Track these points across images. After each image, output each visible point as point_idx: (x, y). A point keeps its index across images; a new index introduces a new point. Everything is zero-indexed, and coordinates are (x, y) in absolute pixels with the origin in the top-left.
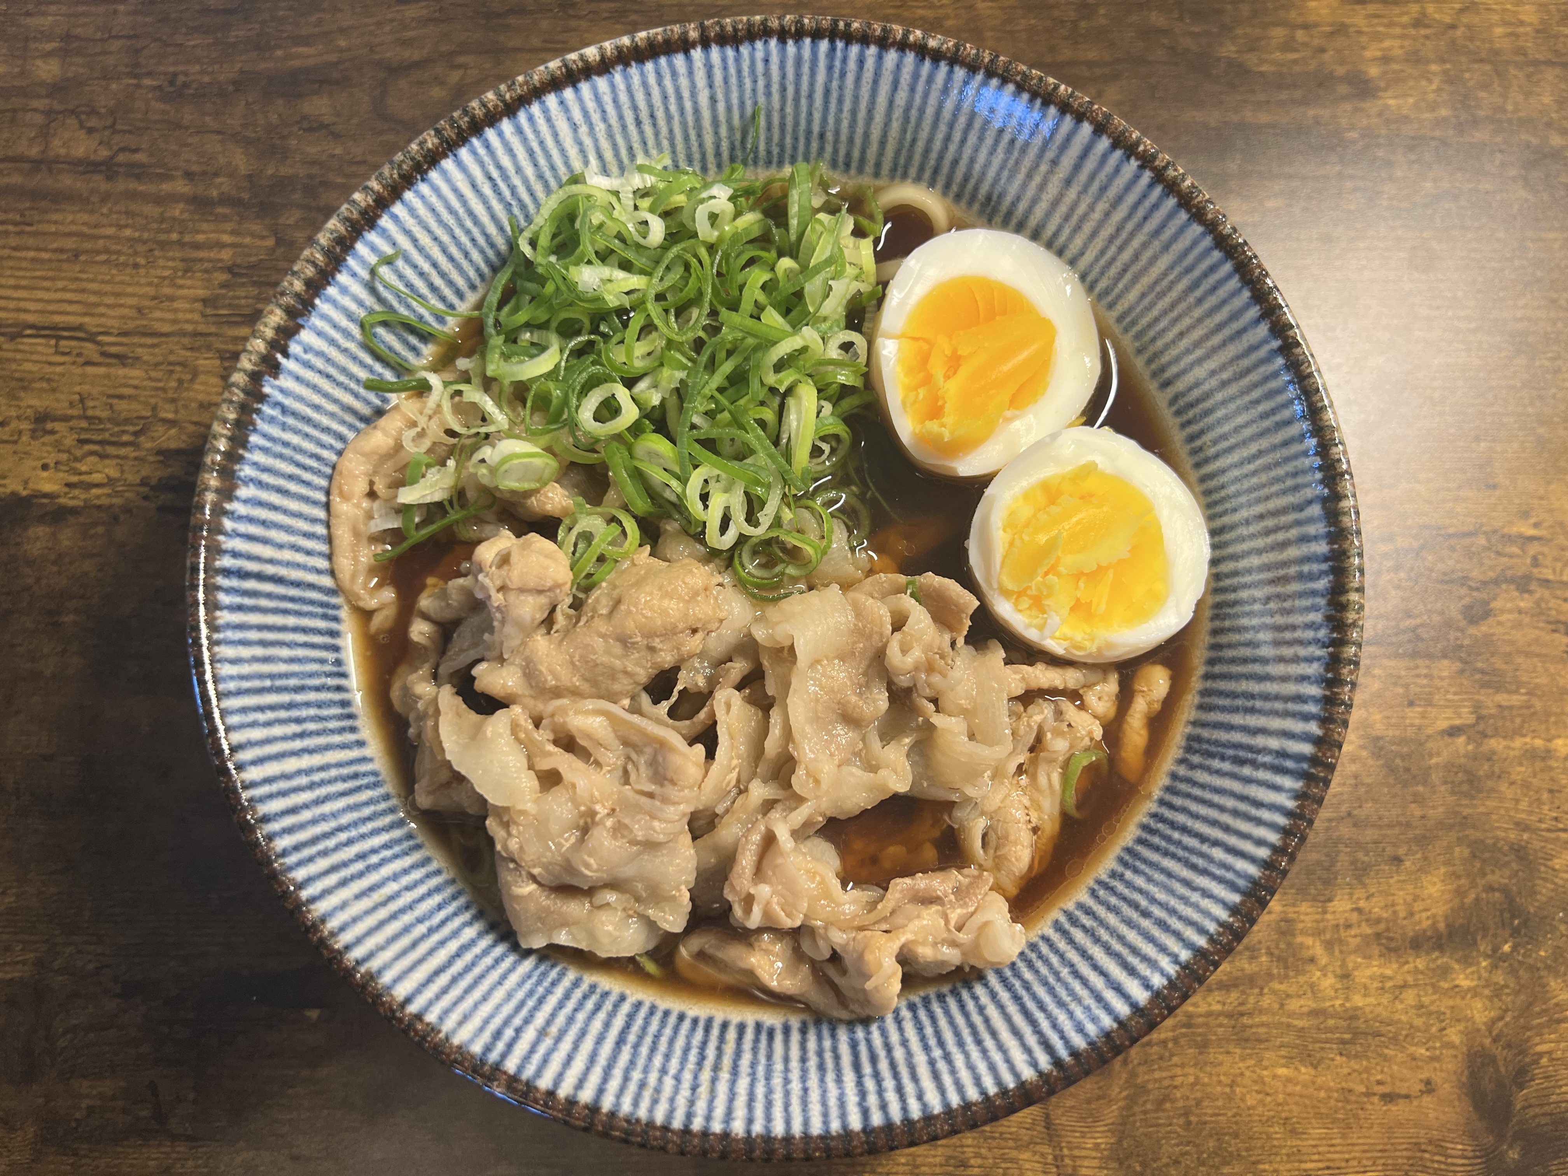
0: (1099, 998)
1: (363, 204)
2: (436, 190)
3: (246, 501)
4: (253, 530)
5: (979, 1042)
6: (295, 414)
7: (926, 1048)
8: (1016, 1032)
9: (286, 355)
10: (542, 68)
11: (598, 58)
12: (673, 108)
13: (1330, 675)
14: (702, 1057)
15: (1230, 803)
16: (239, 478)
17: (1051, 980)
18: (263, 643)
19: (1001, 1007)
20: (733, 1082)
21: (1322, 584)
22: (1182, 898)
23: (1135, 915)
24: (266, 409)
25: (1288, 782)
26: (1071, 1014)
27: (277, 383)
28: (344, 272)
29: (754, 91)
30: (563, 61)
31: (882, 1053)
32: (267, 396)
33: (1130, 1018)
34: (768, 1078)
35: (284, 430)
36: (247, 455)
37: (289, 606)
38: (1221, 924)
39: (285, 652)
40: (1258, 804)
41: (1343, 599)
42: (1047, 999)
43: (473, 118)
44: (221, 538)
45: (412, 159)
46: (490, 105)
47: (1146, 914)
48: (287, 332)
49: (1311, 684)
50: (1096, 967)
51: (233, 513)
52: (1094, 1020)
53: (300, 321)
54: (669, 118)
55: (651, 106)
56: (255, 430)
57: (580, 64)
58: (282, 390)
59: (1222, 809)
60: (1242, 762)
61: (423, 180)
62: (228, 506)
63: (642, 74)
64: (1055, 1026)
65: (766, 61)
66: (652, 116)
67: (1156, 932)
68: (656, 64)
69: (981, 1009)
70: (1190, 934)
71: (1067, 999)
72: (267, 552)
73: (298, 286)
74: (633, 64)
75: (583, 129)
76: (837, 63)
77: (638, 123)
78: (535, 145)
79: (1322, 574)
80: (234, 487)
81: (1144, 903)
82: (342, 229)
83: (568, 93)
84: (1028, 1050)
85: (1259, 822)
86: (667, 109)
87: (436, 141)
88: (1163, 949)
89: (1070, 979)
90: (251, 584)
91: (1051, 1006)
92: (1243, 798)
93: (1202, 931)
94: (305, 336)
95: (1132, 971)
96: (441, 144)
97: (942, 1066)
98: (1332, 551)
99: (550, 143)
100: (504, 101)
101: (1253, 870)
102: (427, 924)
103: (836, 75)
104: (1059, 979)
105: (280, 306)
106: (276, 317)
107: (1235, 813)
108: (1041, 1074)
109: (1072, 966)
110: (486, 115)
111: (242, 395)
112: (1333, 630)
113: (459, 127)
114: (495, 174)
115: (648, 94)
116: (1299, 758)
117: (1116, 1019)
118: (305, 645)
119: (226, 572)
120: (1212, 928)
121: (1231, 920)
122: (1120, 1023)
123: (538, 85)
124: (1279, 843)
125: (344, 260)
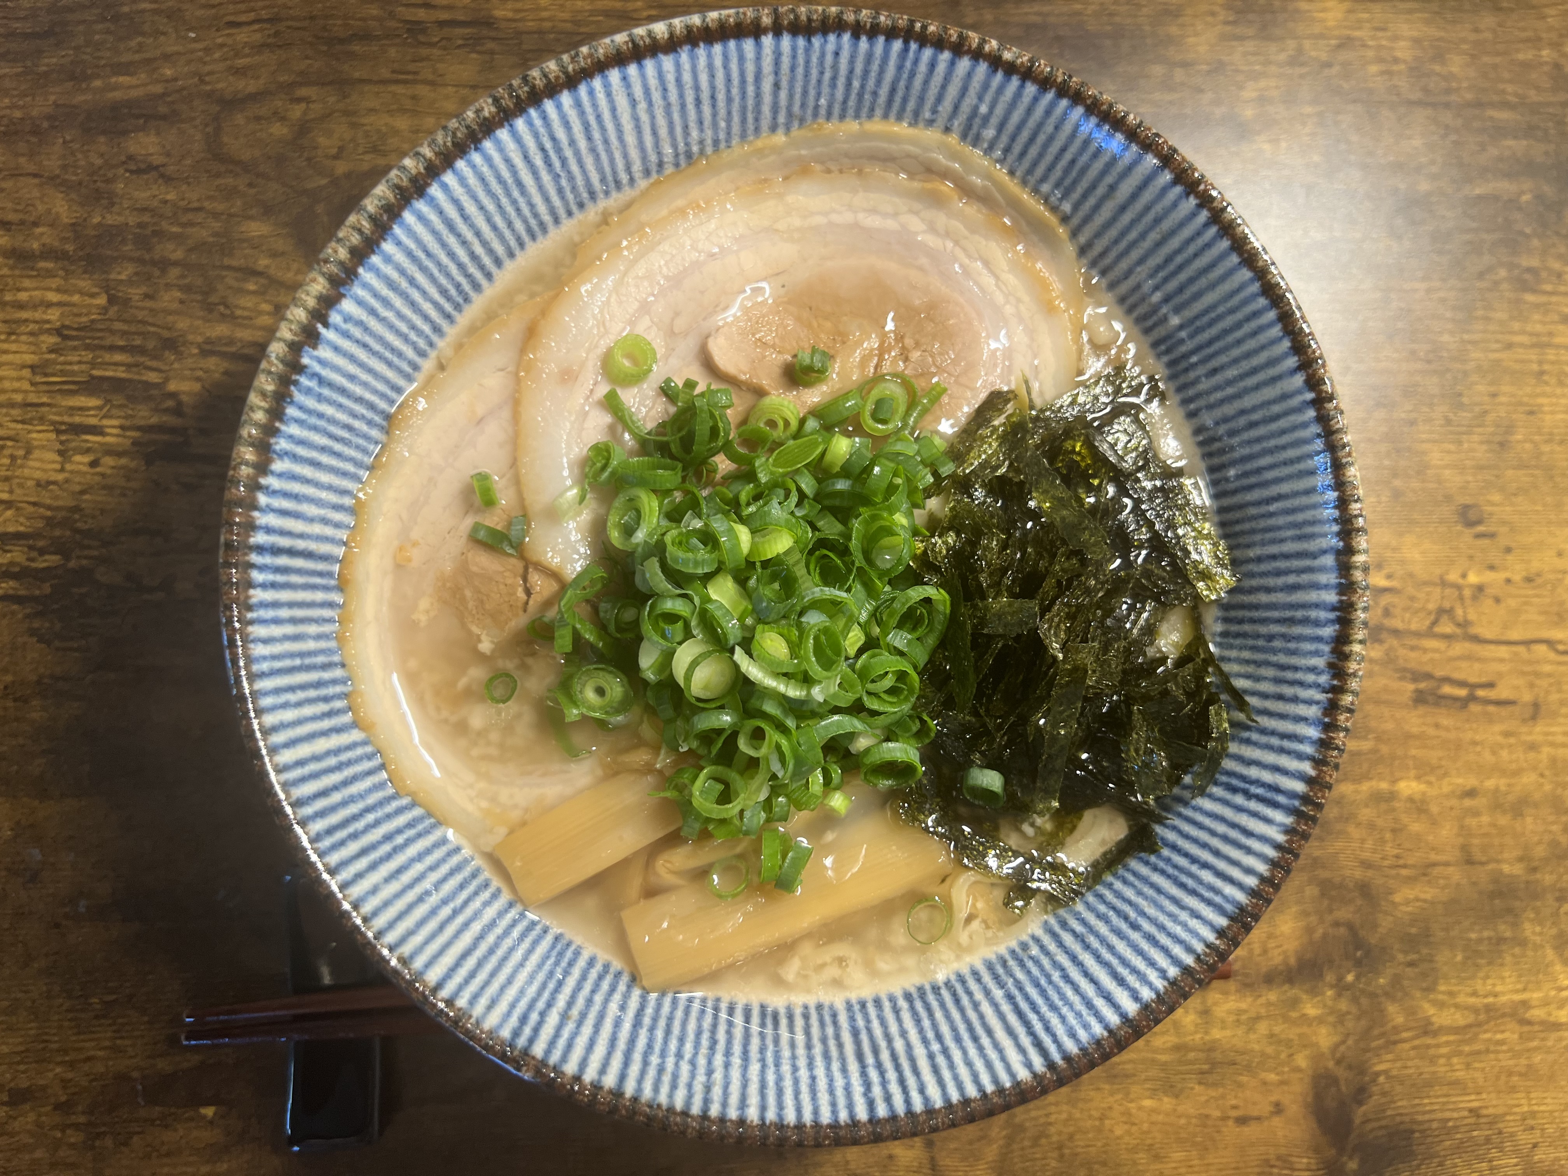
0: (1090, 1005)
1: (414, 172)
2: (488, 160)
3: (280, 475)
4: (286, 504)
5: (975, 1039)
6: (331, 385)
7: (925, 1041)
8: (1010, 1032)
9: (326, 325)
10: (607, 40)
11: (666, 36)
12: (735, 91)
13: (1327, 720)
14: (714, 1042)
15: (1221, 828)
16: (275, 452)
17: (1043, 982)
18: (293, 621)
20: (745, 1068)
21: (1328, 631)
22: (1170, 915)
23: (1124, 926)
24: (304, 380)
25: (1279, 816)
26: (1063, 1019)
27: (316, 353)
28: (390, 240)
29: (819, 82)
30: (630, 35)
31: (883, 1044)
32: (305, 367)
33: (1119, 1028)
34: (777, 1065)
35: (319, 401)
36: (283, 428)
37: (318, 580)
38: (1208, 945)
41: (1347, 649)
42: (1040, 1001)
43: (533, 87)
44: (256, 514)
45: (468, 127)
46: (551, 76)
47: (1135, 927)
48: (329, 302)
50: (1086, 974)
51: (267, 488)
52: (1086, 1026)
53: (342, 290)
54: (729, 100)
55: (713, 88)
56: (292, 402)
57: (647, 40)
59: (1213, 833)
60: (1234, 790)
61: (476, 149)
62: (263, 481)
63: (709, 56)
64: (1048, 1029)
65: (837, 54)
66: (713, 97)
67: (1145, 945)
68: (725, 47)
69: (976, 1006)
70: (1177, 950)
71: (1060, 1003)
72: (297, 526)
73: (343, 254)
74: (702, 45)
76: (908, 64)
77: (698, 102)
79: (1329, 622)
80: (269, 461)
81: (1132, 915)
82: (390, 195)
83: (632, 70)
84: (1022, 1050)
85: (1249, 851)
86: (729, 91)
87: (493, 109)
88: (1152, 964)
89: (1062, 984)
90: (283, 561)
91: (1044, 1009)
92: (1234, 825)
93: (1189, 949)
94: (347, 305)
95: (1121, 982)
96: (498, 113)
97: (941, 1060)
98: (1341, 601)
99: (607, 115)
100: (566, 73)
101: (1241, 897)
102: (452, 905)
104: (1050, 982)
105: (323, 274)
106: (318, 286)
107: (1225, 838)
108: (1035, 1075)
109: (1063, 969)
110: (546, 86)
111: (281, 366)
112: (1334, 676)
113: (518, 97)
114: (548, 145)
115: (712, 76)
116: (1292, 795)
117: (1107, 1027)
119: (260, 549)
120: (1199, 947)
121: (1218, 942)
122: (1110, 1031)
123: (602, 59)
124: (1266, 874)
125: (391, 228)
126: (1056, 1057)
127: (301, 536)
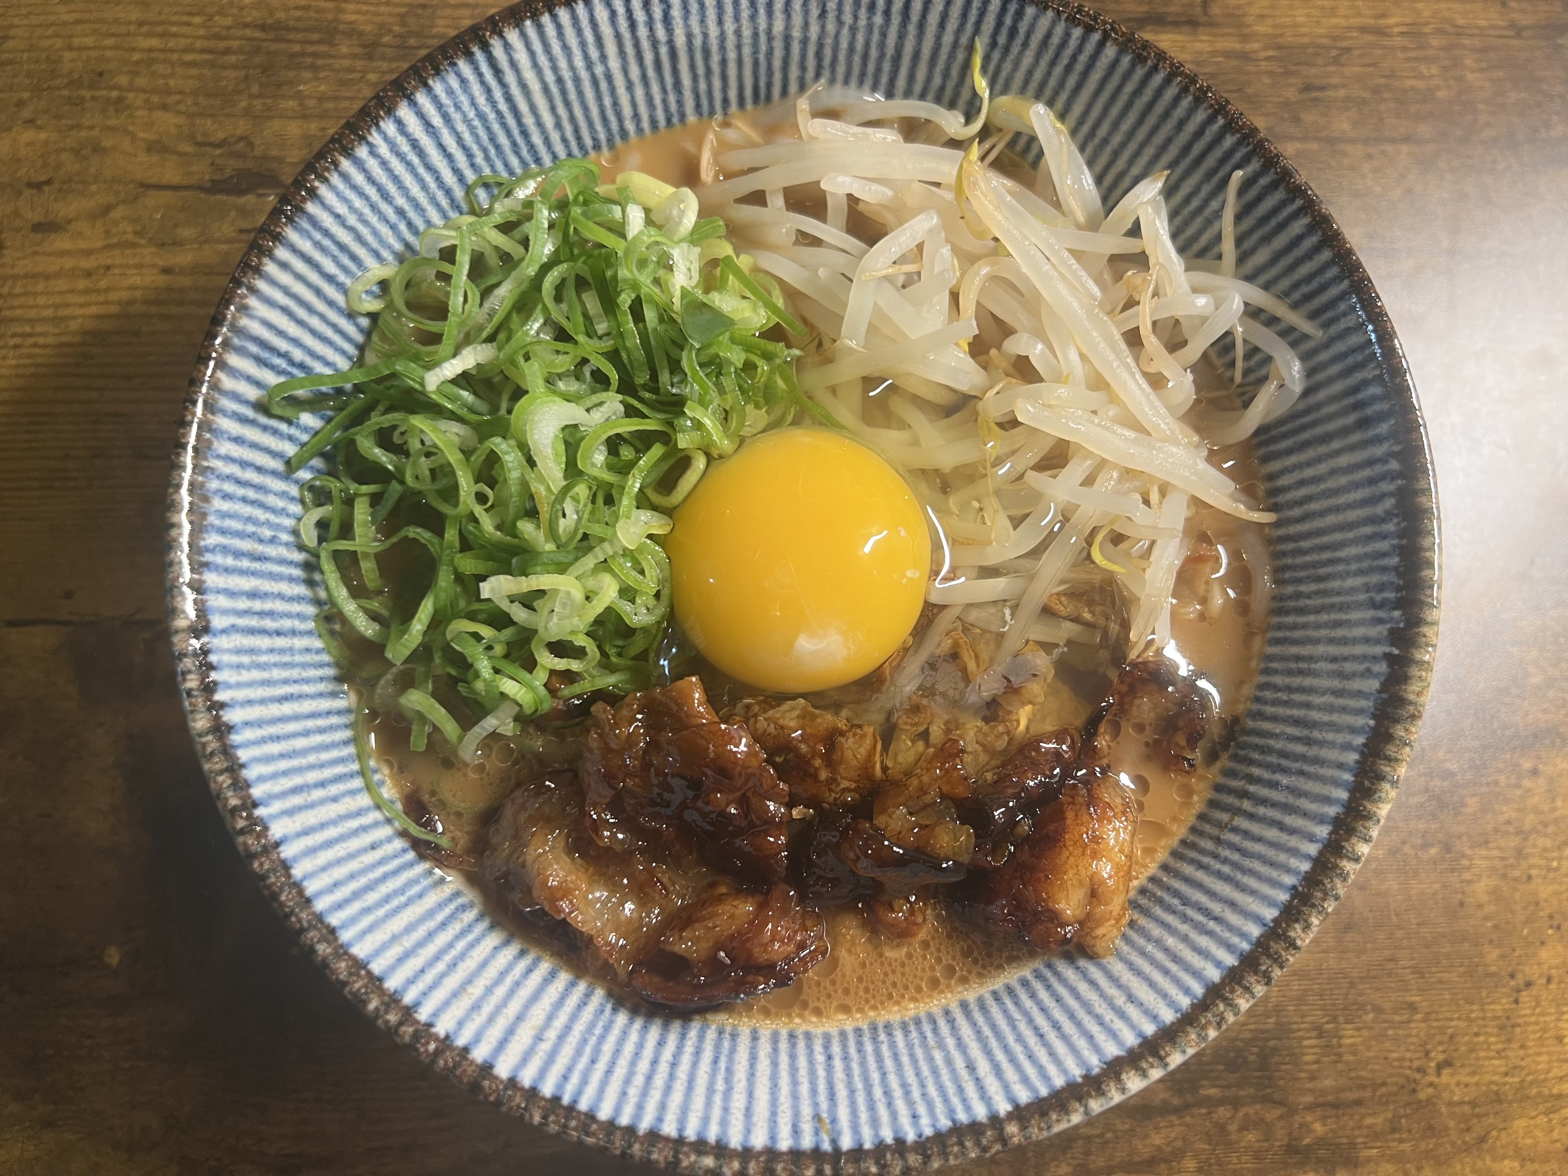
19: (540, 124)
40: (285, 310)
49: (227, 432)
75: (1120, 1000)
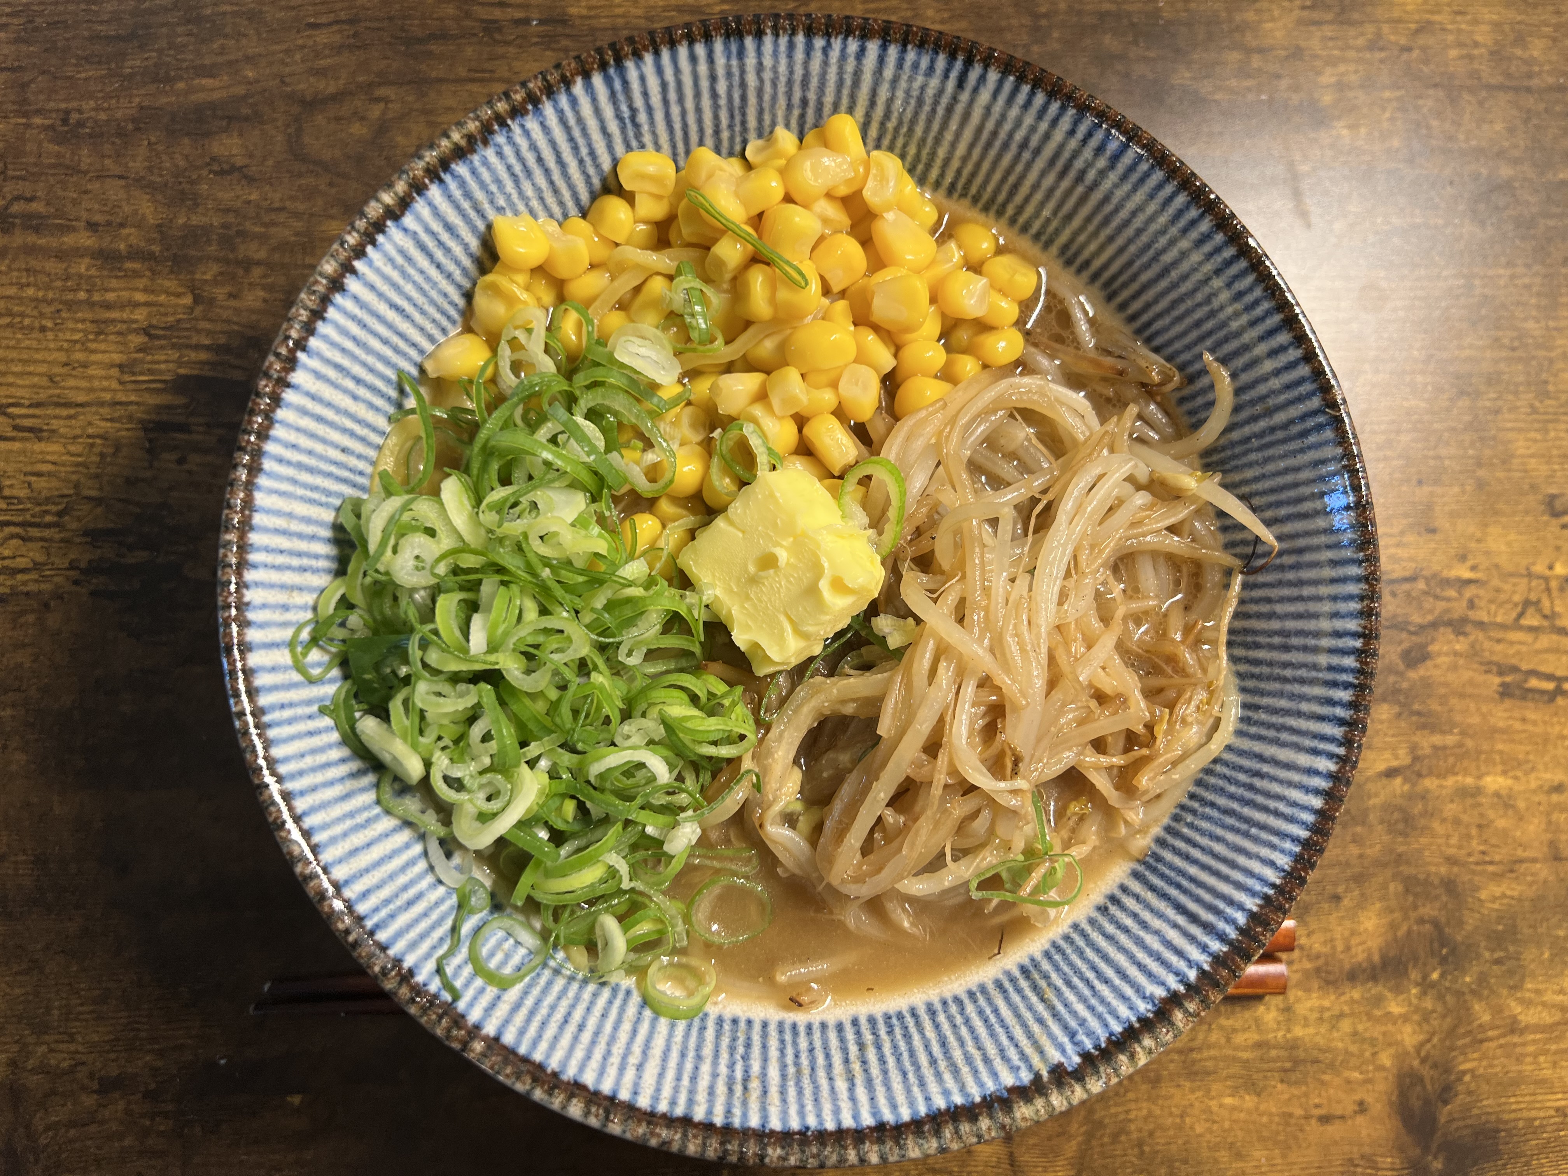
4: (1173, 959)
6: (1065, 1026)
11: (575, 1100)
13: (530, 107)
15: (675, 110)
16: (1154, 1005)
18: (1233, 865)
21: (462, 169)
22: (774, 85)
24: (1089, 1045)
25: (633, 74)
26: (923, 88)
27: (1063, 1060)
28: (935, 1107)
30: (606, 1124)
31: (1058, 193)
35: (1084, 1020)
36: (1133, 1019)
37: (1185, 883)
38: (777, 35)
39: (1218, 848)
41: (463, 143)
42: (922, 118)
43: (722, 1143)
44: (1207, 967)
45: (803, 1152)
46: (699, 1140)
47: (804, 102)
48: (1023, 1093)
51: (1181, 981)
52: (916, 66)
53: (1005, 1094)
54: (553, 1008)
55: (561, 1029)
56: (1111, 1034)
57: (593, 1109)
58: (1063, 1051)
59: (684, 113)
60: (638, 128)
62: (1182, 989)
63: (548, 1056)
64: (941, 91)
66: (566, 1021)
67: (814, 82)
68: (530, 1052)
69: (965, 159)
70: (799, 55)
71: (913, 102)
72: (1173, 935)
73: (984, 1123)
74: (549, 1070)
77: (582, 1026)
78: (686, 1081)
79: (455, 176)
80: (1164, 1001)
81: (796, 112)
82: (910, 1142)
83: (624, 1095)
84: (975, 93)
85: (678, 74)
86: (549, 1015)
87: (770, 1150)
88: (825, 64)
90: (1208, 917)
91: (927, 108)
92: (666, 102)
93: (791, 46)
94: (1009, 1080)
95: (858, 73)
96: (768, 1144)
97: (1034, 142)
98: (432, 181)
99: (670, 1075)
100: (685, 1134)
101: (719, 46)
103: (392, 907)
105: (1012, 1118)
106: (1023, 1112)
107: (681, 100)
108: (986, 67)
110: (710, 1136)
111: (1102, 1069)
112: (492, 132)
113: (741, 1145)
114: (738, 1088)
116: (608, 81)
117: (904, 50)
118: (1195, 845)
119: (1222, 937)
120: (783, 41)
121: (768, 31)
122: (905, 46)
123: (644, 1124)
124: (685, 43)
125: (927, 1115)
126: (959, 65)
127: (1175, 926)
